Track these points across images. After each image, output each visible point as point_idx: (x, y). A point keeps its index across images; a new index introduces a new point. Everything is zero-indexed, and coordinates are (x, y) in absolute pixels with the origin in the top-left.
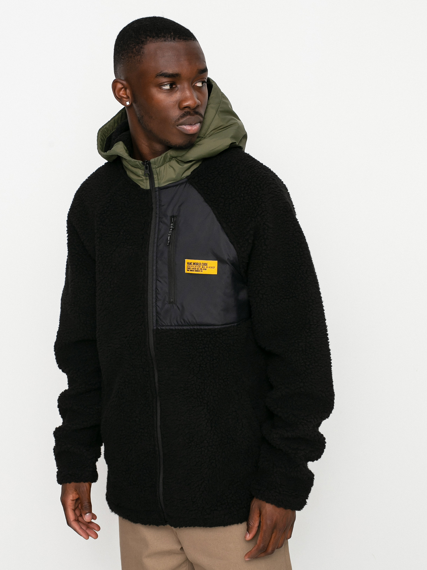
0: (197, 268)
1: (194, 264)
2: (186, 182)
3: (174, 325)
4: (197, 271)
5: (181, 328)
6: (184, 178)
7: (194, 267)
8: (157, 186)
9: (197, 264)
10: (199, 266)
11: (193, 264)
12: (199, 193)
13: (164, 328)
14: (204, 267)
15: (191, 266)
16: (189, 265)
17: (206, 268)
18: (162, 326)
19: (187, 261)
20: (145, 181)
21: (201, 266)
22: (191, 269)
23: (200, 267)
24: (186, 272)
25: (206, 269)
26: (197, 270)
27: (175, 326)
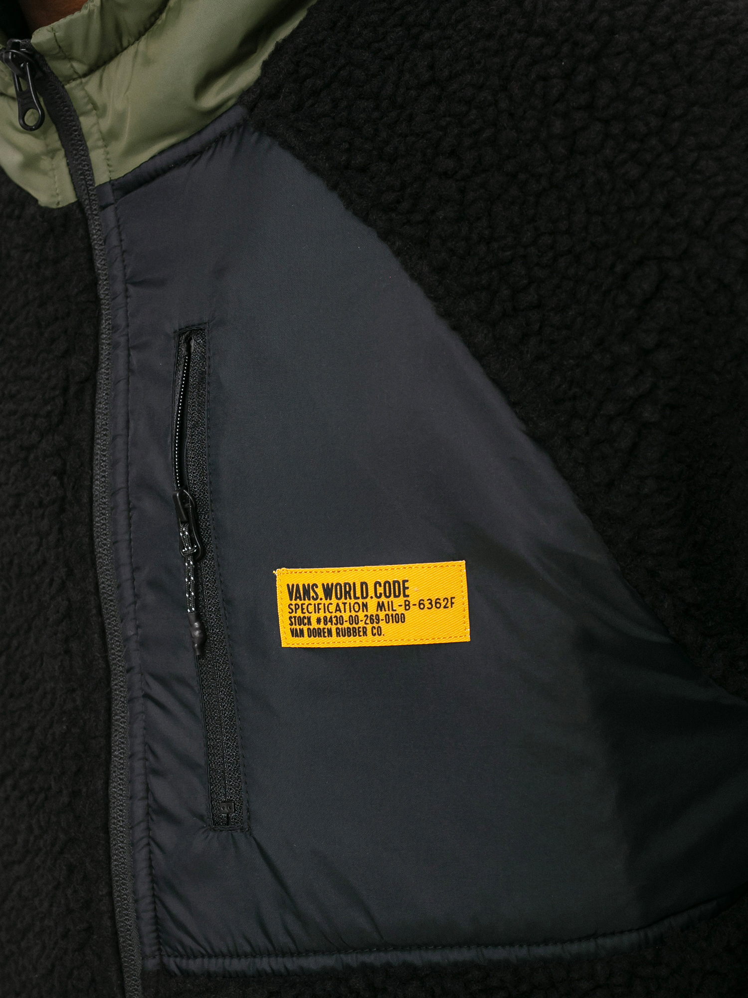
0: (346, 618)
1: (328, 592)
2: (241, 127)
3: (248, 949)
4: (348, 632)
5: (292, 964)
6: (231, 103)
7: (332, 608)
8: (102, 176)
9: (347, 590)
10: (360, 601)
11: (321, 594)
12: (314, 169)
13: (194, 965)
14: (391, 606)
15: (311, 608)
16: (299, 602)
17: (401, 610)
18: (189, 958)
19: (285, 577)
20: (45, 163)
21: (372, 603)
22: (314, 625)
23: (365, 606)
24: (288, 641)
25: (400, 619)
26: (346, 625)
27: (256, 953)
